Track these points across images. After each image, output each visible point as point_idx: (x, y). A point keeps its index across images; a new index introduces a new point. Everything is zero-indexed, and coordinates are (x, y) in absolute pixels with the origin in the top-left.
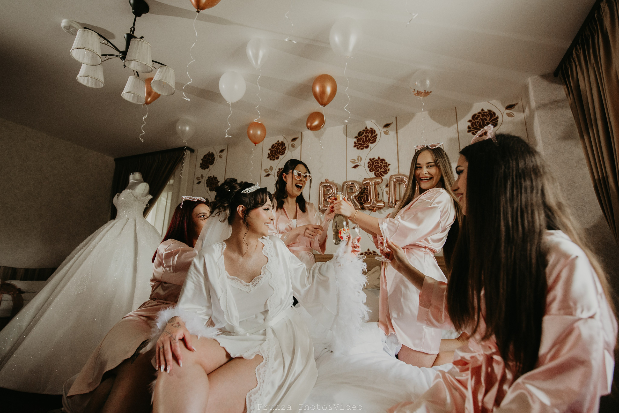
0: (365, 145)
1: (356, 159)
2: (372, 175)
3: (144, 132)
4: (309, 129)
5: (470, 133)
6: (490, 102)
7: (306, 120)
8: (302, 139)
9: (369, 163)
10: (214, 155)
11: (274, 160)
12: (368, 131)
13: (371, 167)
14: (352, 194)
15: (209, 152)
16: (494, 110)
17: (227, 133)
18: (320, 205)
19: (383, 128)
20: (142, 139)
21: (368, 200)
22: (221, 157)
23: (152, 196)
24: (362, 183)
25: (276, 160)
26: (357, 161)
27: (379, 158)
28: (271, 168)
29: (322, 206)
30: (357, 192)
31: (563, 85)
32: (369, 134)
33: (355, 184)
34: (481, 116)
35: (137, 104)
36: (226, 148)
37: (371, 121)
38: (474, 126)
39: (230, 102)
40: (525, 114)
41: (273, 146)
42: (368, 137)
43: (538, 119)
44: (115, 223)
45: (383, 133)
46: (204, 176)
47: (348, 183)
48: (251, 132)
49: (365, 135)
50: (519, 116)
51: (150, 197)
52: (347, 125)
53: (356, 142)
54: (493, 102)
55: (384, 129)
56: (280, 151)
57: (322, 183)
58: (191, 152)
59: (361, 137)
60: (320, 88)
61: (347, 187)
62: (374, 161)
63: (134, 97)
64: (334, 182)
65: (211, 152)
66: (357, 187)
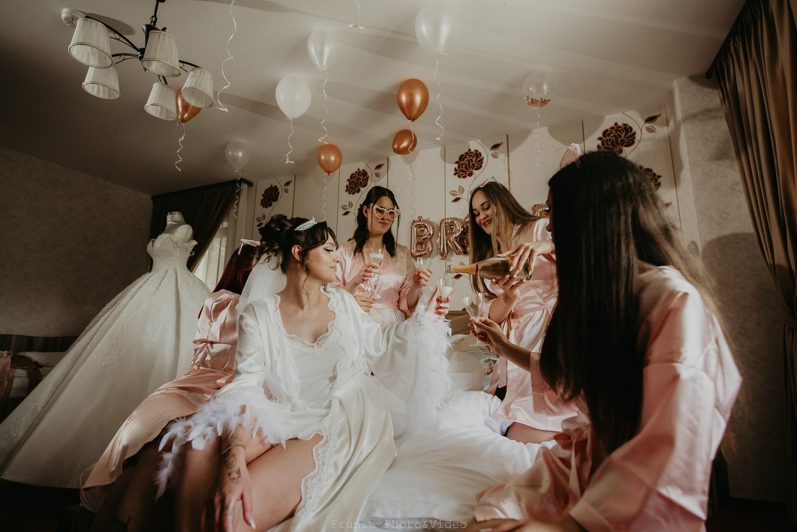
0: (468, 172)
1: (457, 190)
3: (180, 158)
4: (396, 153)
6: (624, 113)
7: (392, 140)
8: (389, 166)
10: (278, 189)
11: (353, 194)
12: (472, 154)
14: (452, 235)
15: (272, 185)
16: (631, 124)
17: (288, 158)
18: (412, 250)
19: (491, 150)
20: (179, 168)
22: (286, 191)
23: (197, 242)
25: (356, 194)
26: (458, 193)
28: (351, 205)
29: (415, 251)
30: (458, 233)
31: (717, 89)
32: (473, 158)
33: (456, 223)
34: (614, 132)
35: (167, 121)
36: (293, 180)
37: (476, 141)
38: (605, 145)
39: (291, 118)
40: (669, 128)
41: (352, 176)
42: (471, 162)
43: (685, 133)
44: (150, 277)
45: (490, 156)
46: (266, 216)
47: (447, 221)
48: (323, 157)
49: (468, 159)
50: (662, 131)
51: (195, 243)
52: (445, 147)
53: (457, 168)
54: (629, 113)
55: (492, 152)
56: (361, 182)
57: (414, 221)
58: (248, 186)
59: (463, 162)
60: (407, 98)
61: (445, 226)
63: (162, 110)
64: (430, 220)
65: (273, 186)
66: (459, 226)
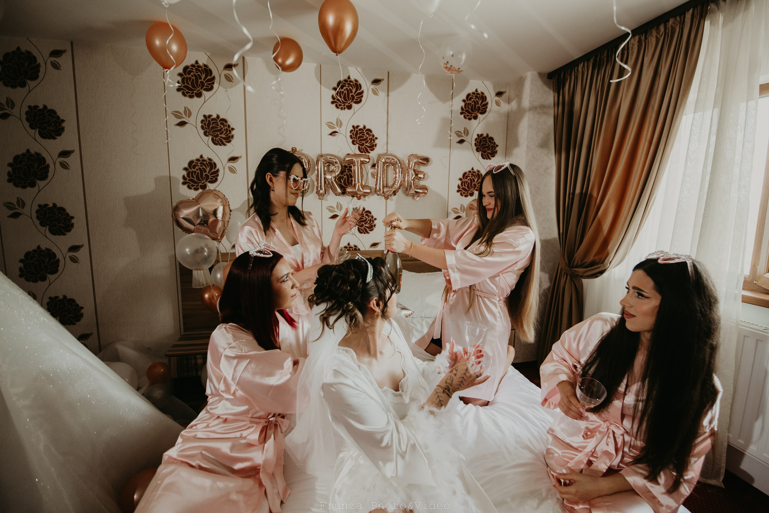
0: (347, 104)
1: (334, 122)
2: (355, 149)
5: (462, 116)
6: (483, 81)
8: (245, 70)
9: (351, 131)
10: (35, 58)
11: (190, 97)
12: (351, 83)
13: (355, 138)
14: (331, 174)
15: (20, 48)
16: (486, 93)
19: (371, 84)
21: (351, 183)
22: (55, 66)
24: (344, 159)
25: (195, 98)
26: (336, 126)
27: (364, 127)
28: (188, 112)
30: (337, 172)
32: (353, 89)
33: (334, 160)
34: (474, 97)
36: (70, 50)
37: (356, 69)
38: (466, 108)
40: (510, 107)
41: (186, 70)
42: (351, 93)
45: (370, 91)
47: (325, 157)
49: (347, 87)
50: (505, 107)
52: (321, 65)
53: (335, 96)
54: (486, 83)
55: (373, 86)
56: (202, 83)
59: (341, 90)
61: (323, 162)
62: (358, 130)
65: (25, 50)
66: (338, 165)
